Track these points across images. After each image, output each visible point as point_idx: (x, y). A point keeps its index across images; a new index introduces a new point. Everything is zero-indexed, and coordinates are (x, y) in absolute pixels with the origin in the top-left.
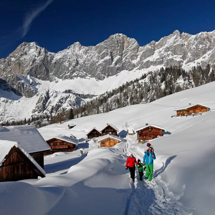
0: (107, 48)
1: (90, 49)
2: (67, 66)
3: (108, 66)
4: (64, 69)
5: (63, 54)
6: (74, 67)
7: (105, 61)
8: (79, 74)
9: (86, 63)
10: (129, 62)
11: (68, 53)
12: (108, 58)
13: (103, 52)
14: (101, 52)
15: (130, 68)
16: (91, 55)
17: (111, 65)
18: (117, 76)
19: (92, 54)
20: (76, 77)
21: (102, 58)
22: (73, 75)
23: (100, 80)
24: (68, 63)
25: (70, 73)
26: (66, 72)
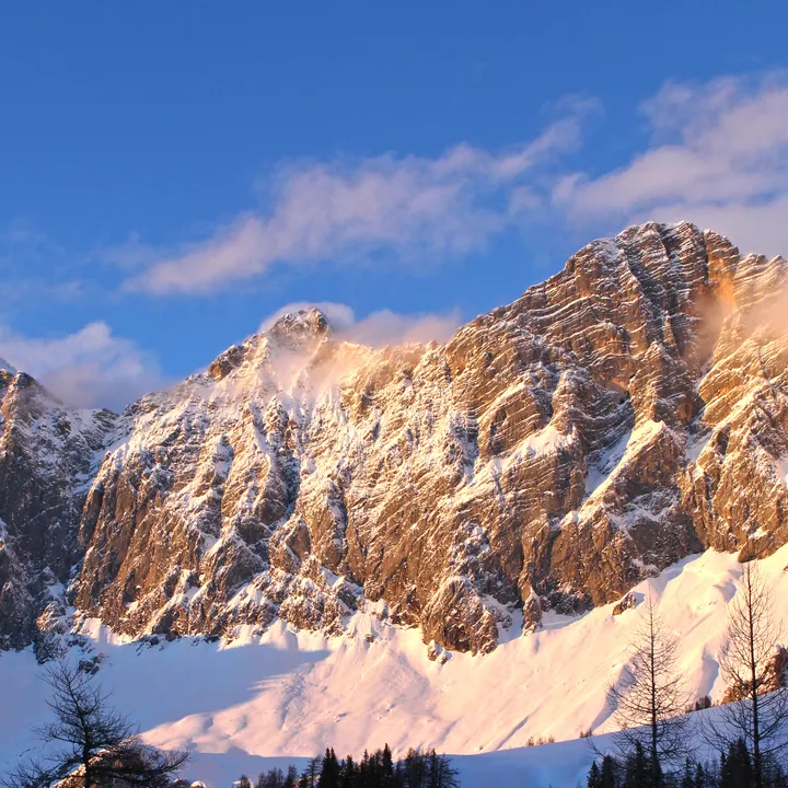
0: (547, 358)
1: (399, 373)
2: (193, 521)
3: (541, 521)
4: (165, 552)
5: (173, 415)
6: (249, 532)
7: (514, 479)
8: (282, 595)
9: (356, 490)
10: (749, 477)
11: (214, 407)
12: (547, 441)
13: (510, 391)
14: (492, 398)
15: (760, 533)
16: (400, 422)
17: (576, 506)
18: (621, 608)
19: (410, 414)
20: (252, 620)
21: (497, 449)
22: (235, 602)
23: (465, 647)
24: (199, 493)
25: (212, 590)
26: (174, 580)
